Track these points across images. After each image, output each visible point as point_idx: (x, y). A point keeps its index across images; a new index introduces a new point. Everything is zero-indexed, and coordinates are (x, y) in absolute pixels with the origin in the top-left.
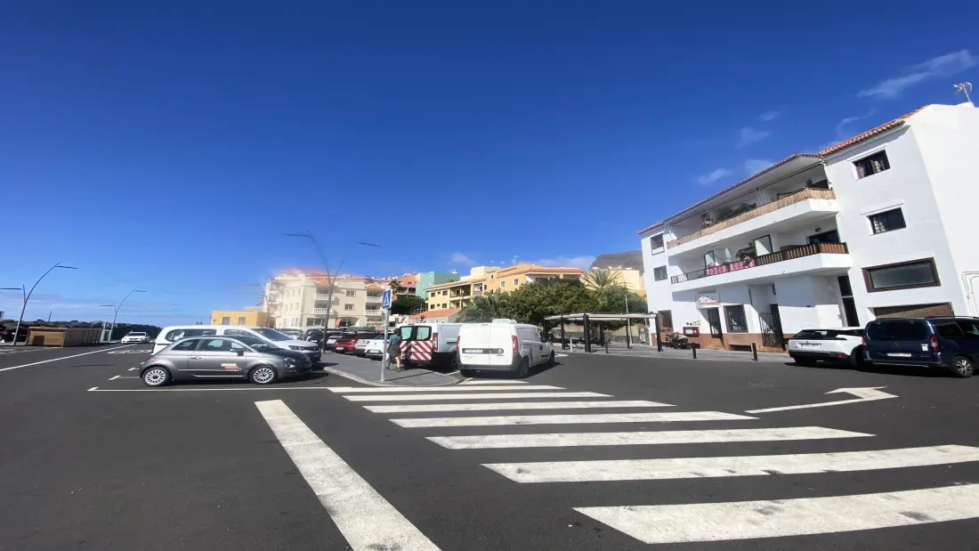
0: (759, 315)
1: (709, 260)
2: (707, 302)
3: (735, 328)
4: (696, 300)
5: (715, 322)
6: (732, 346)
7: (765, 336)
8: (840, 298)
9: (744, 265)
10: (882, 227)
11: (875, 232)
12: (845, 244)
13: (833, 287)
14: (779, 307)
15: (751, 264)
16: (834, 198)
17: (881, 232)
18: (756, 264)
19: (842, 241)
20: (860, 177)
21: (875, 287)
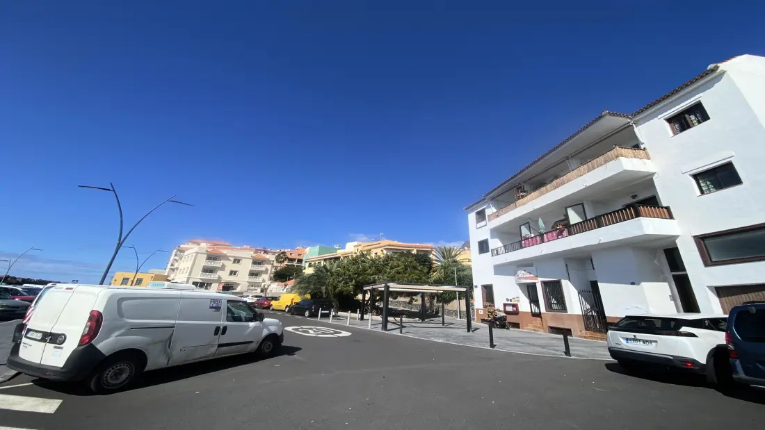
0: (579, 293)
1: (525, 231)
2: (526, 277)
3: (555, 307)
4: (515, 274)
5: (534, 300)
6: (551, 328)
7: (586, 317)
8: (669, 274)
9: (558, 235)
10: (711, 186)
11: (702, 192)
12: (668, 208)
13: (659, 261)
14: (599, 284)
15: (565, 233)
16: (649, 158)
17: (710, 192)
18: (570, 234)
19: (664, 205)
20: (675, 134)
21: (714, 260)
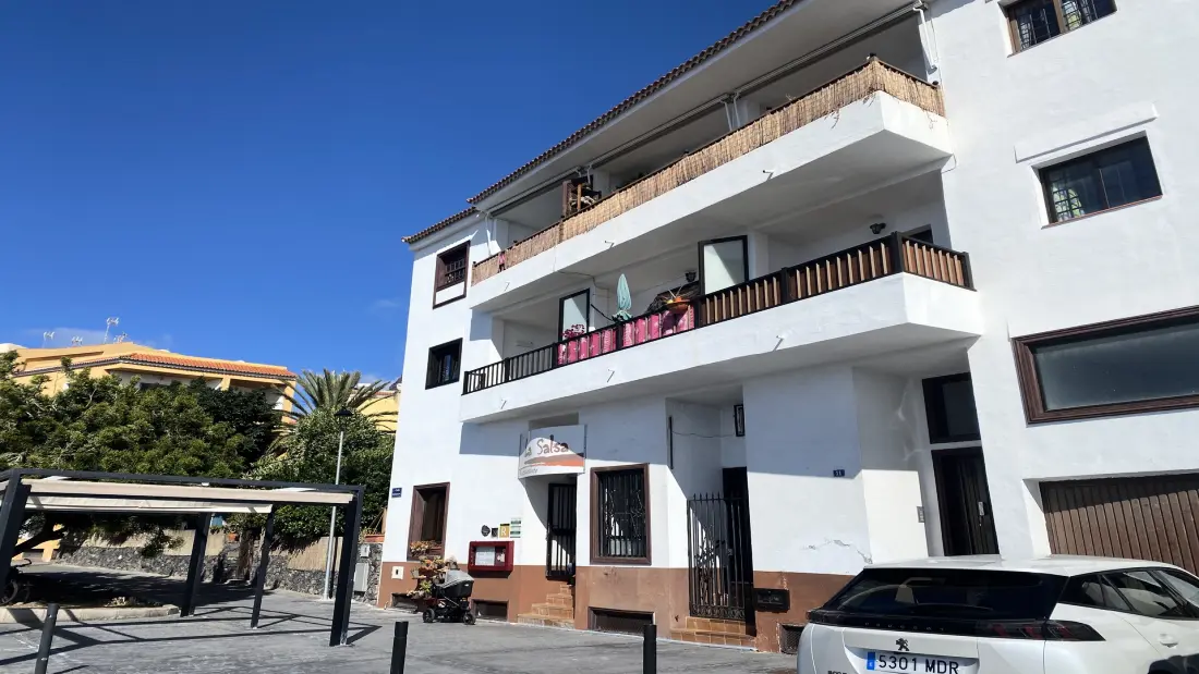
0: (689, 504)
1: (573, 316)
2: (550, 456)
3: (616, 547)
4: (520, 448)
5: (561, 529)
6: (597, 612)
7: (698, 576)
8: (925, 449)
9: (665, 327)
10: (1076, 203)
11: (1053, 218)
12: (963, 258)
13: (908, 413)
14: (748, 473)
15: (687, 319)
16: (941, 114)
17: (1073, 218)
18: (699, 323)
19: (956, 247)
20: (1017, 49)
21: (1051, 406)
